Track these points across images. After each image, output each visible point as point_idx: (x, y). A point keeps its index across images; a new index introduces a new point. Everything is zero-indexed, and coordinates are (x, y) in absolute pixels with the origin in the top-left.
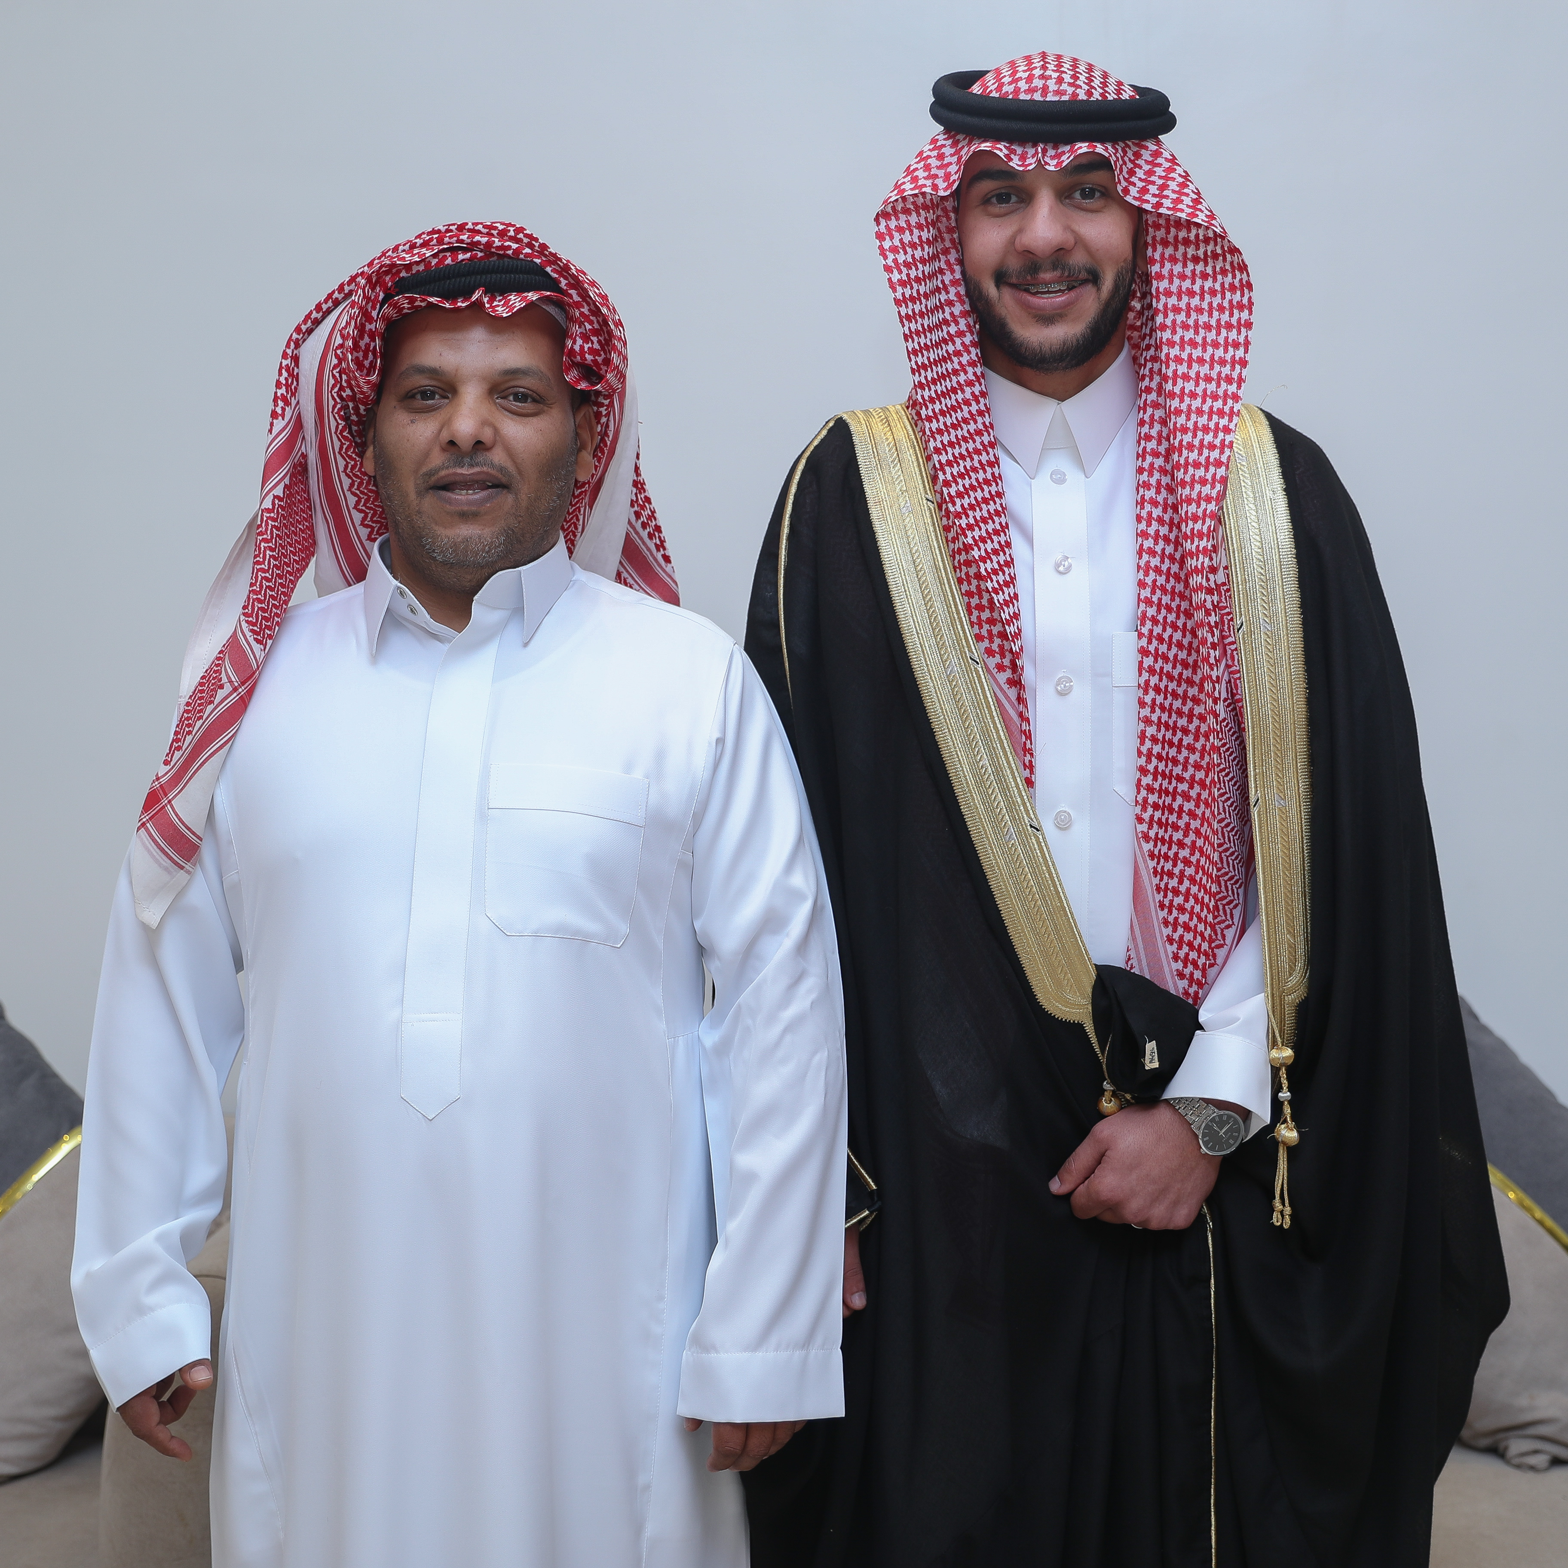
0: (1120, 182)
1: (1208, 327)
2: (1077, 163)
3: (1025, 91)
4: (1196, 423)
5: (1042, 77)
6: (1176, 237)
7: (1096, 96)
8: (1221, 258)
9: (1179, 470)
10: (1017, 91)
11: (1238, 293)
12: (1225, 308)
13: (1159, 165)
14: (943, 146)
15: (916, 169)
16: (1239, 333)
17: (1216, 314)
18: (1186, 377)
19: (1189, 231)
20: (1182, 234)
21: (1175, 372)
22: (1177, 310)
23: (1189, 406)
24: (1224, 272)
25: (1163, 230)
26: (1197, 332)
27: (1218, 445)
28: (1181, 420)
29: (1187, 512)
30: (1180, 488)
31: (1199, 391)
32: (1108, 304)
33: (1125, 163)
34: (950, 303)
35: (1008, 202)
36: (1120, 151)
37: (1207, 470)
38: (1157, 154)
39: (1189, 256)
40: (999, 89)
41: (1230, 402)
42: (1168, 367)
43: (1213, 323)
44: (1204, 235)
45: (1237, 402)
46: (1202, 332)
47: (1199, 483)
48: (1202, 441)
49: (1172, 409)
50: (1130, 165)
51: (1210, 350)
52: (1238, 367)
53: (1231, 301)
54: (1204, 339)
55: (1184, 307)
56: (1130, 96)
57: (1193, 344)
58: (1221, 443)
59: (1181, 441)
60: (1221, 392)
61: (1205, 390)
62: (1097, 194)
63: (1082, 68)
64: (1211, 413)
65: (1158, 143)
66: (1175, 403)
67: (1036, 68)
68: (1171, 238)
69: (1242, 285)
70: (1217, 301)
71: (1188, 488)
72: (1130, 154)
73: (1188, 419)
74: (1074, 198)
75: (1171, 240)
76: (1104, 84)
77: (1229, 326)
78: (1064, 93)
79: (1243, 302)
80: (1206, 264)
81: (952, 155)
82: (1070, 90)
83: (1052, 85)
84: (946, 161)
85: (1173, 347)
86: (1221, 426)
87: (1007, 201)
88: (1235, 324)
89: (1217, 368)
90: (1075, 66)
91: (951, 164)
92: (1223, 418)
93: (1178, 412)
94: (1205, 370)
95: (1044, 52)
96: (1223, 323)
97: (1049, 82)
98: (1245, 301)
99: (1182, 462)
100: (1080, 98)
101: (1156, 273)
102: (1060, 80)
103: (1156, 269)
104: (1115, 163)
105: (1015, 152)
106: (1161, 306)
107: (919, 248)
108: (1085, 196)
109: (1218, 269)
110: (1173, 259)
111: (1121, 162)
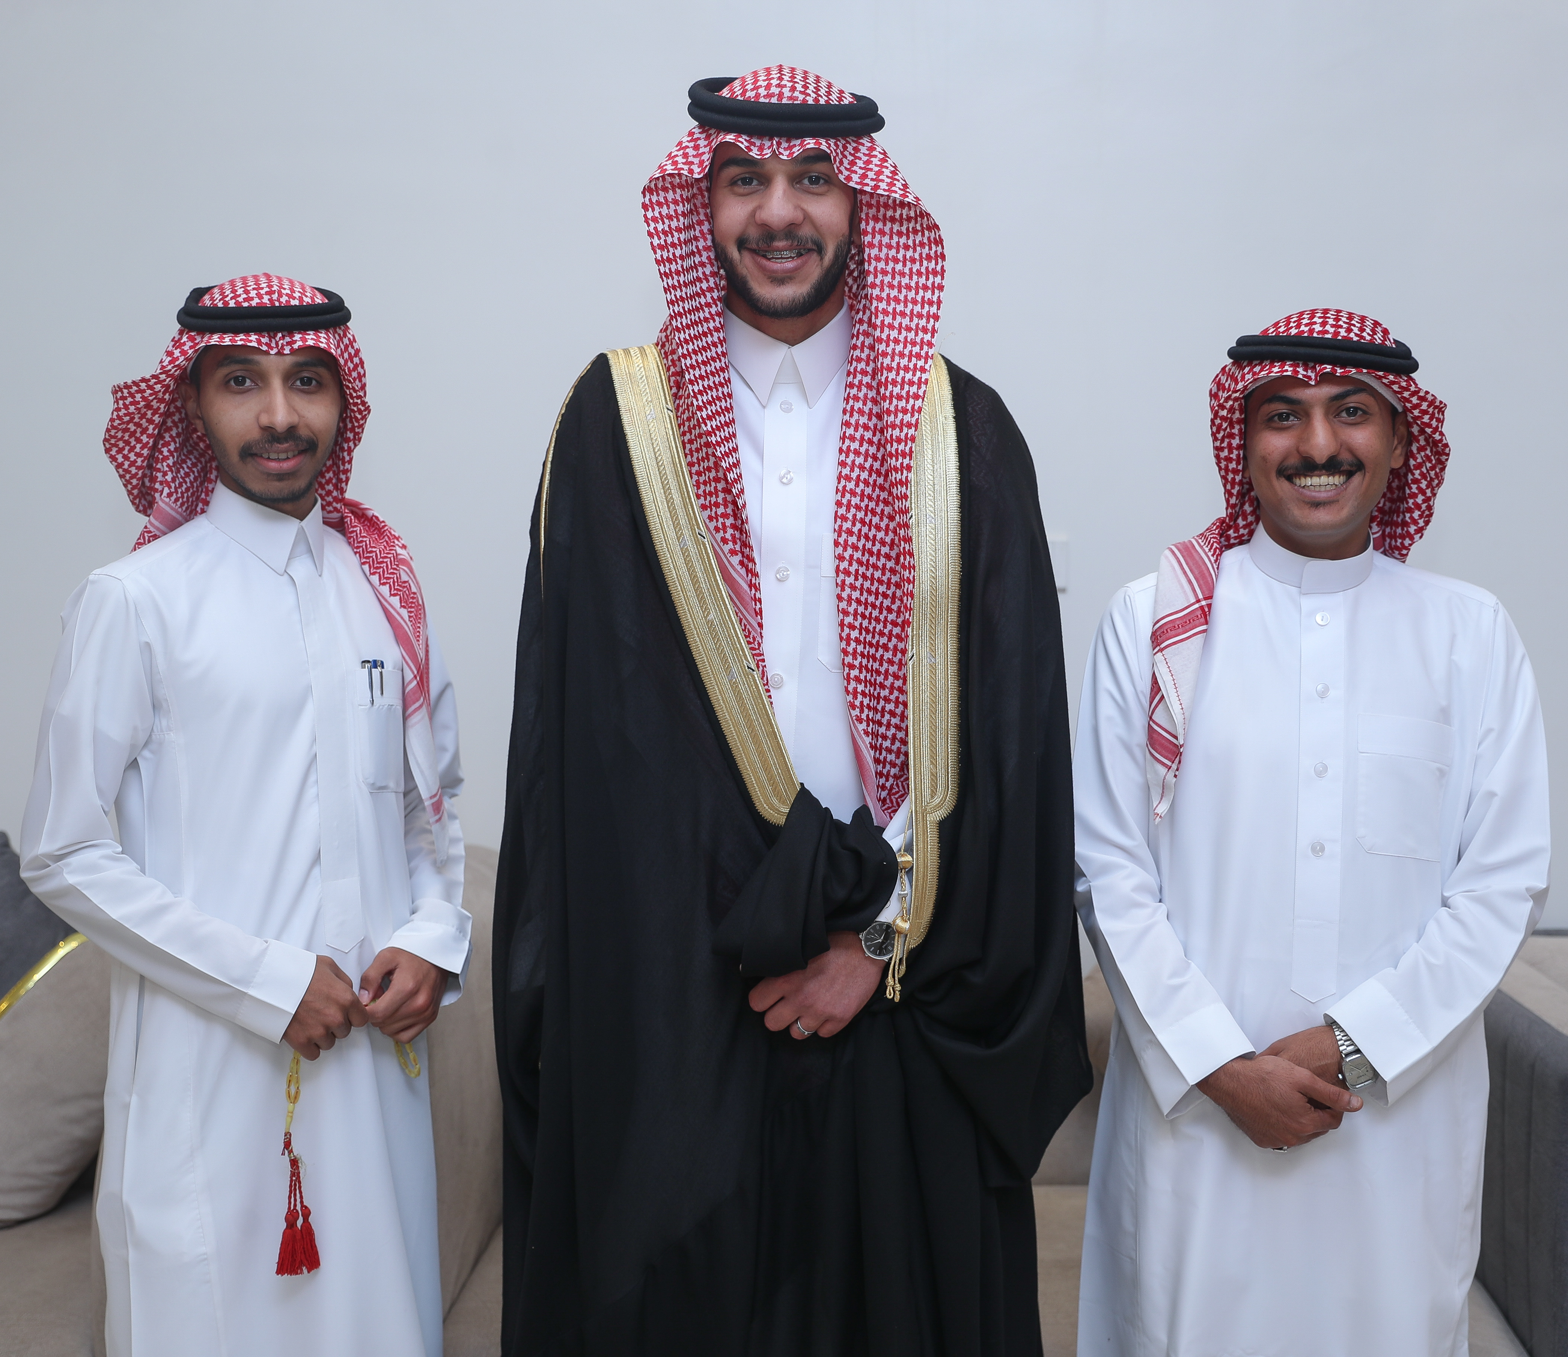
0: (841, 172)
1: (908, 288)
2: (806, 155)
3: (765, 96)
4: (899, 364)
5: (779, 85)
6: (885, 215)
7: (822, 102)
8: (920, 234)
9: (885, 401)
10: (757, 96)
11: (933, 262)
12: (922, 273)
14: (698, 138)
15: (677, 156)
16: (933, 293)
17: (915, 277)
18: (891, 327)
19: (895, 211)
20: (890, 213)
21: (883, 322)
22: (884, 272)
23: (894, 350)
24: (922, 245)
25: (874, 209)
26: (900, 291)
27: (916, 381)
28: (887, 361)
29: (892, 436)
30: (885, 416)
31: (901, 338)
32: (829, 270)
33: (844, 156)
34: (703, 264)
35: (750, 185)
36: (841, 145)
37: (907, 402)
38: (872, 149)
39: (895, 231)
40: (744, 94)
41: (925, 348)
42: (877, 317)
43: (913, 284)
44: (907, 215)
45: (931, 348)
46: (904, 291)
47: (901, 412)
48: (903, 378)
49: (880, 352)
50: (851, 158)
51: (910, 306)
52: (932, 320)
53: (927, 268)
54: (906, 297)
55: (890, 271)
56: (850, 102)
57: (897, 300)
58: (918, 380)
59: (887, 378)
60: (918, 340)
61: (906, 338)
62: (822, 181)
63: (811, 80)
64: (910, 356)
65: (872, 140)
66: (882, 347)
67: (773, 78)
68: (880, 216)
69: (936, 256)
70: (916, 267)
71: (893, 415)
72: (850, 149)
73: (893, 360)
74: (803, 183)
75: (881, 217)
76: (829, 93)
77: (925, 288)
78: (797, 98)
79: (937, 269)
80: (908, 238)
81: (705, 146)
82: (801, 97)
85: (881, 302)
86: (918, 367)
87: (750, 183)
88: (930, 286)
89: (916, 320)
90: (805, 78)
92: (920, 360)
93: (885, 354)
94: (906, 321)
95: (781, 65)
96: (921, 285)
97: (784, 90)
98: (939, 268)
99: (888, 394)
100: (809, 103)
101: (868, 242)
102: (793, 89)
103: (868, 239)
104: (835, 158)
105: (754, 144)
106: (872, 269)
107: (675, 220)
108: (811, 182)
109: (917, 242)
110: (882, 233)
111: (840, 156)
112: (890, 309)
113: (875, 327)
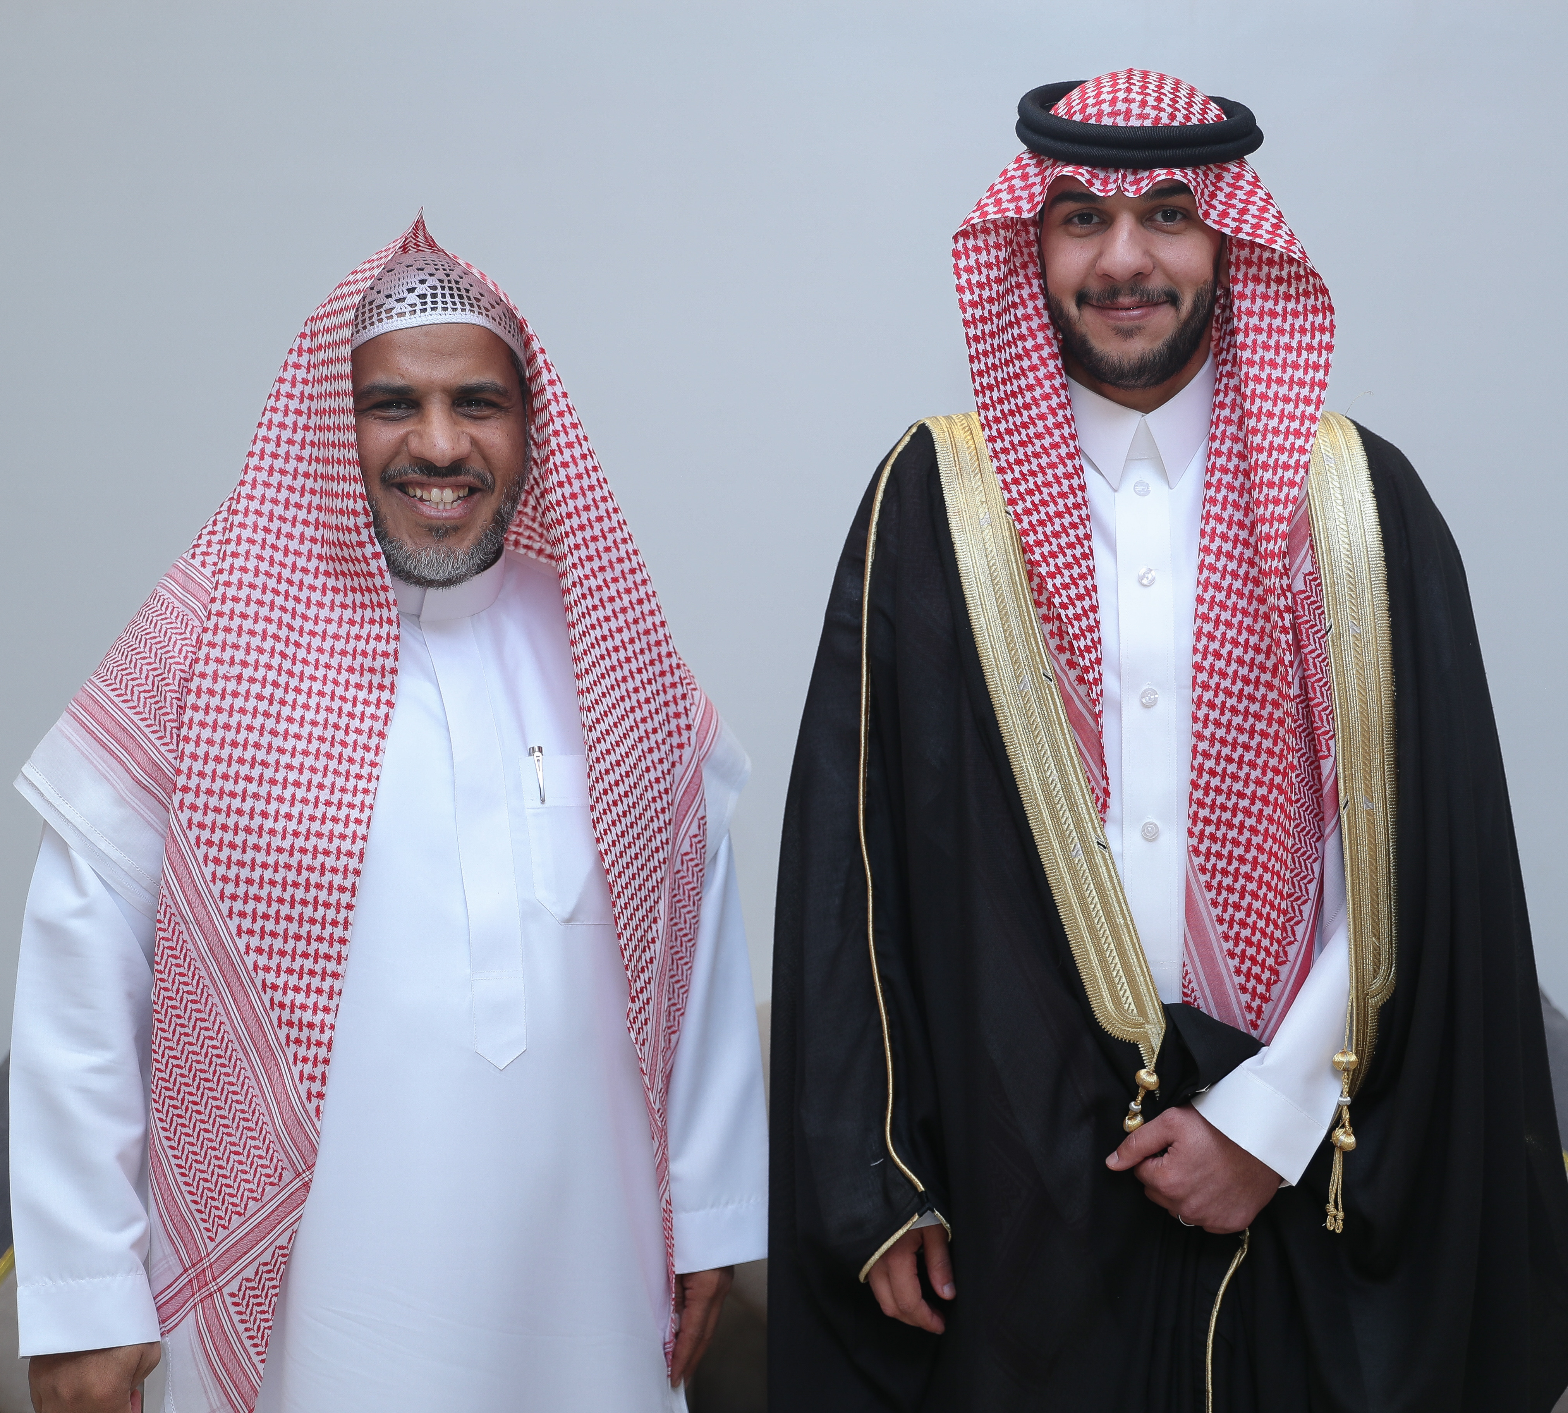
0: (1201, 205)
1: (1289, 348)
2: (1157, 188)
3: (1108, 114)
4: (1272, 443)
5: (1126, 100)
6: (1260, 257)
8: (1304, 281)
9: (1255, 490)
10: (1100, 114)
11: (1321, 315)
12: (1306, 330)
13: (1241, 188)
14: (1028, 165)
15: (1000, 190)
16: (1320, 355)
17: (1297, 335)
18: (1264, 397)
20: (1267, 255)
21: (1254, 391)
22: (1258, 330)
23: (1266, 426)
24: (1307, 294)
25: (1247, 250)
26: (1277, 353)
27: (1293, 465)
28: (1258, 439)
29: (1261, 531)
31: (1277, 411)
32: (1186, 323)
33: (1206, 186)
34: (1027, 318)
35: (1089, 223)
36: (1201, 175)
37: (1281, 490)
38: (1238, 177)
39: (1273, 277)
40: (1083, 110)
41: (1307, 423)
42: (1246, 386)
43: (1294, 344)
46: (1282, 353)
47: (1272, 502)
48: (1277, 461)
49: (1250, 428)
50: (1211, 188)
51: (1290, 371)
52: (1317, 389)
53: (1313, 324)
54: (1285, 360)
55: (1265, 328)
57: (1273, 364)
58: (1296, 463)
59: (1257, 461)
60: (1298, 413)
61: (1284, 410)
62: (1179, 217)
63: (1167, 89)
64: (1287, 433)
65: (1242, 164)
66: (1252, 423)
67: (1120, 90)
69: (1324, 308)
70: (1299, 322)
71: (1262, 508)
72: (1212, 177)
73: (1265, 439)
74: (1155, 220)
75: (1255, 259)
76: (1189, 104)
77: (1310, 348)
78: (1148, 117)
79: (1325, 325)
80: (1289, 286)
81: (1036, 175)
82: (1153, 113)
83: (1135, 108)
84: (1031, 181)
85: (1253, 367)
87: (1088, 219)
88: (1317, 347)
89: (1296, 389)
91: (1034, 184)
93: (1255, 432)
94: (1283, 390)
95: (1129, 73)
96: (1304, 345)
97: (1133, 106)
98: (1327, 323)
101: (1239, 292)
102: (1144, 104)
103: (1238, 288)
104: (1195, 188)
105: (1096, 176)
106: (1242, 326)
107: (995, 268)
108: (1166, 218)
109: (1301, 291)
110: (1257, 280)
111: (1202, 186)
112: (1264, 376)
113: (1244, 397)
